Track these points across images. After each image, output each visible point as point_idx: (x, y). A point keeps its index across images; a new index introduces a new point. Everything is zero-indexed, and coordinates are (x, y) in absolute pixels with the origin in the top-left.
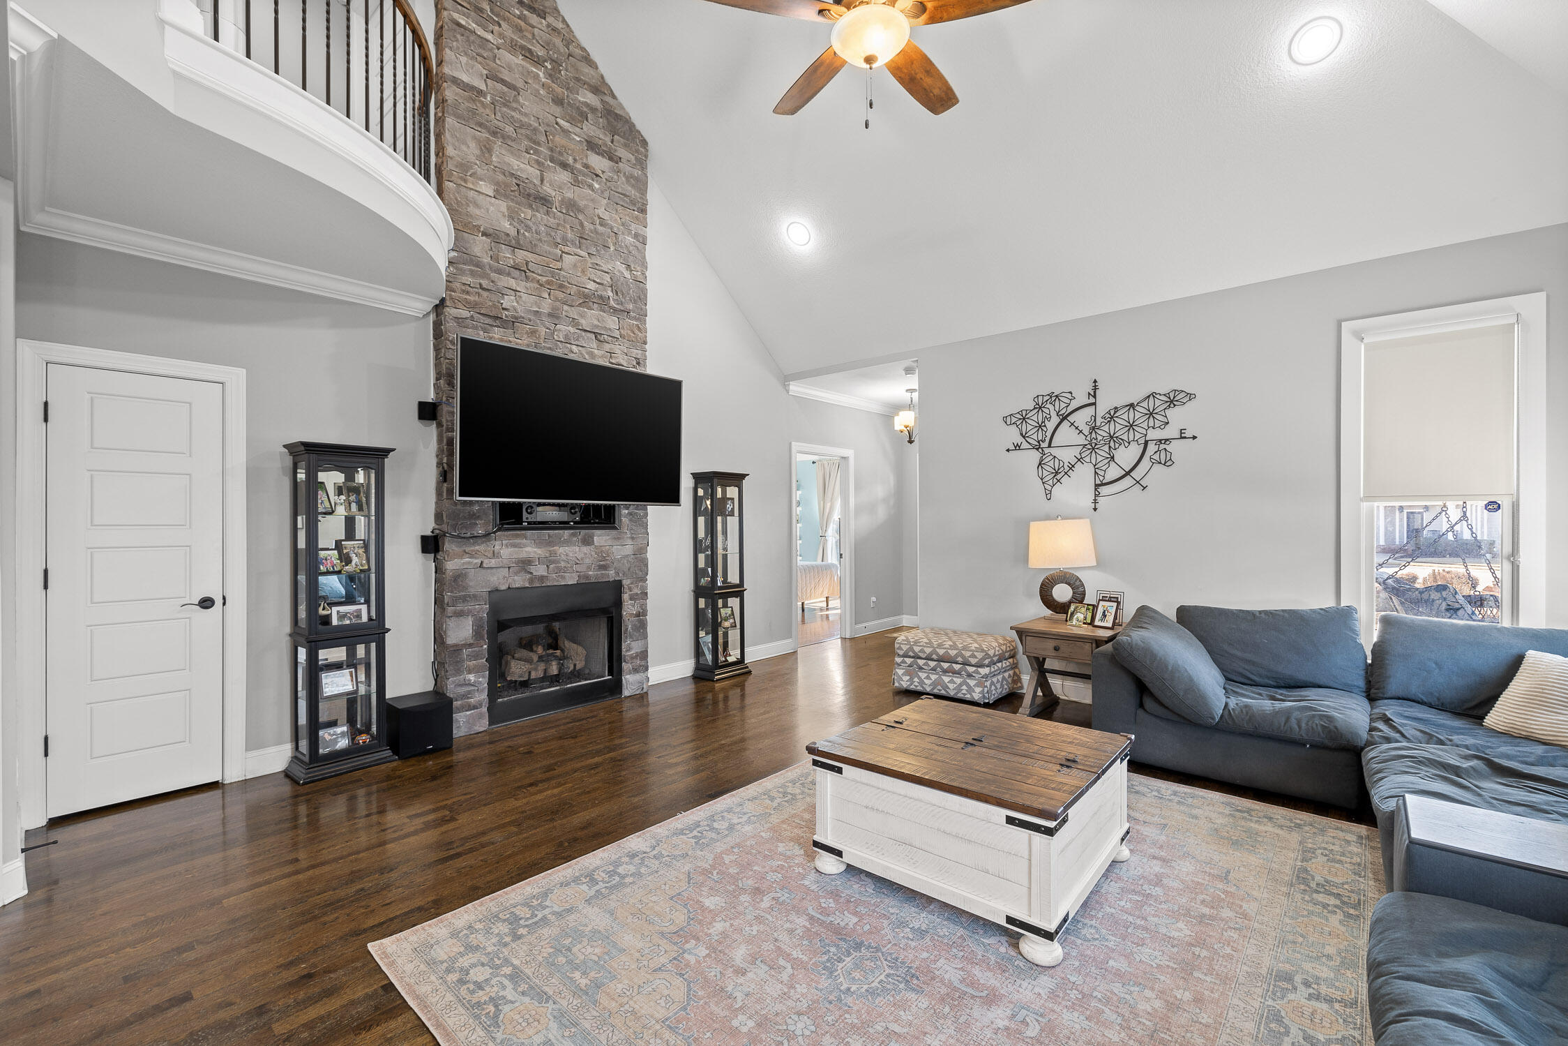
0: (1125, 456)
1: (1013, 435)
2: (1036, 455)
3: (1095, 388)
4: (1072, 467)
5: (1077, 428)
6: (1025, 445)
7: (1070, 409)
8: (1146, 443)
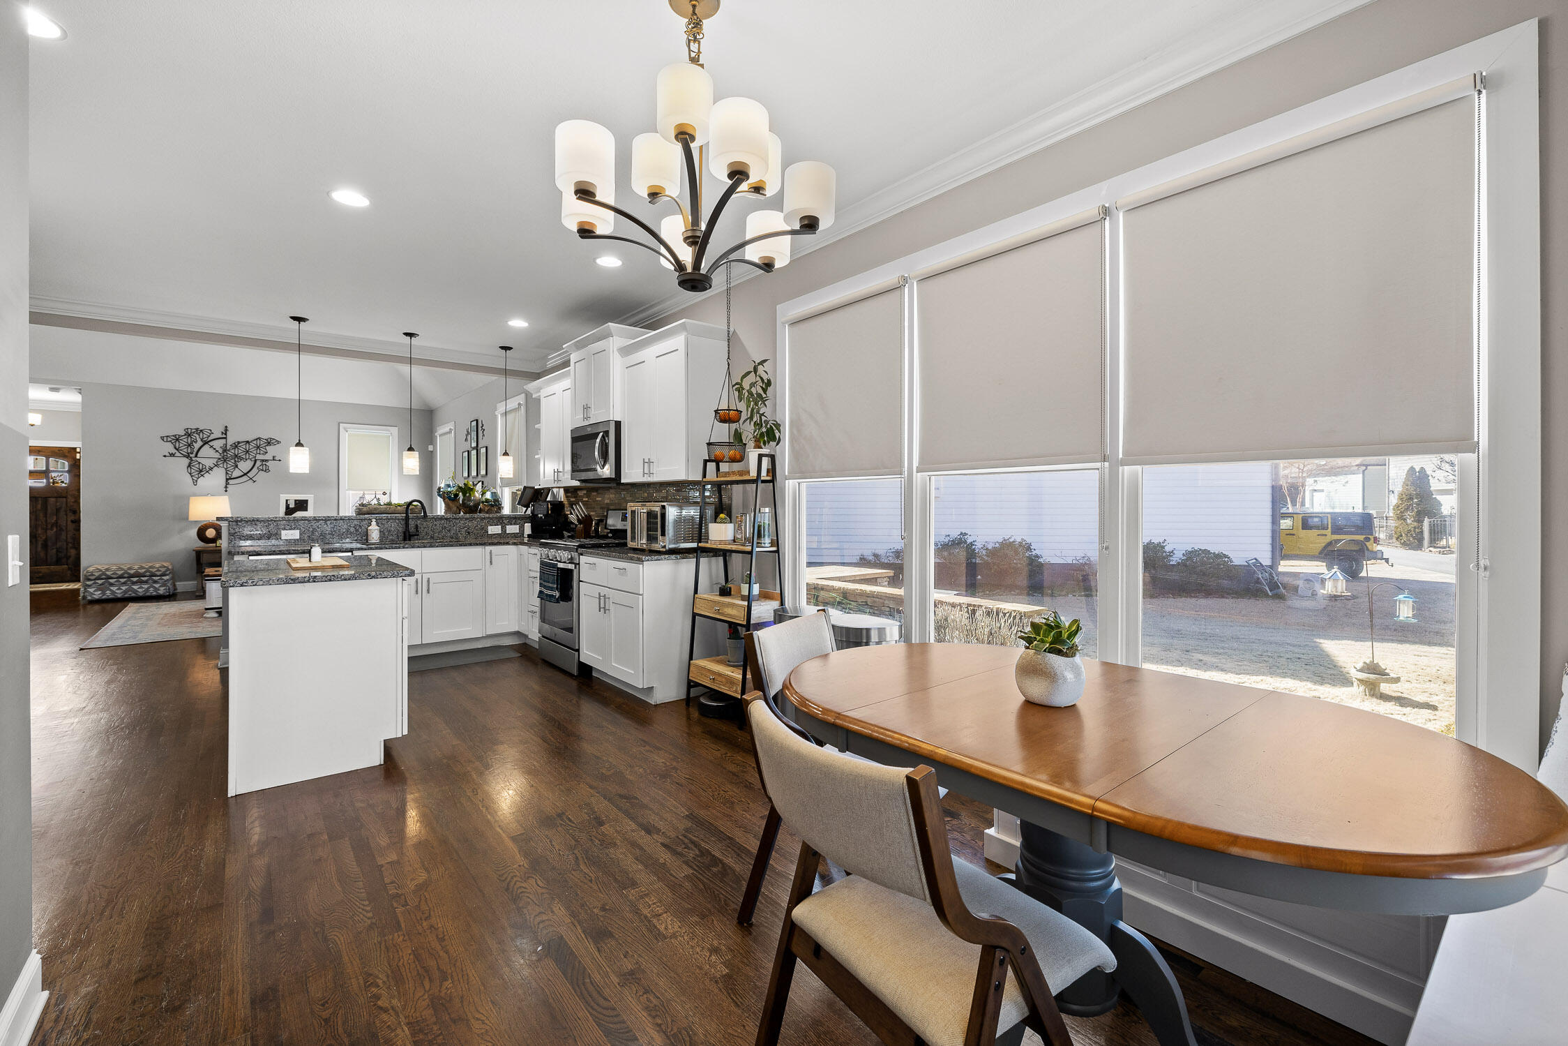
0: (245, 466)
1: (169, 448)
2: (187, 461)
3: (226, 430)
4: (211, 469)
5: (215, 449)
6: (178, 454)
7: (210, 439)
8: (255, 461)
